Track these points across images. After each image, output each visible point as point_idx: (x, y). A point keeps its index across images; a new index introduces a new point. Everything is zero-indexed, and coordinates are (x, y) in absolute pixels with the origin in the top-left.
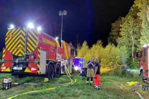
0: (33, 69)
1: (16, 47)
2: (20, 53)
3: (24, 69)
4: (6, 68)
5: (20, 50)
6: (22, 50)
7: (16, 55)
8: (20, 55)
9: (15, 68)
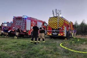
0: (62, 34)
1: (53, 25)
2: (55, 27)
3: (58, 34)
4: (50, 34)
5: (55, 26)
6: (56, 26)
7: (53, 28)
8: (55, 28)
9: (54, 34)
